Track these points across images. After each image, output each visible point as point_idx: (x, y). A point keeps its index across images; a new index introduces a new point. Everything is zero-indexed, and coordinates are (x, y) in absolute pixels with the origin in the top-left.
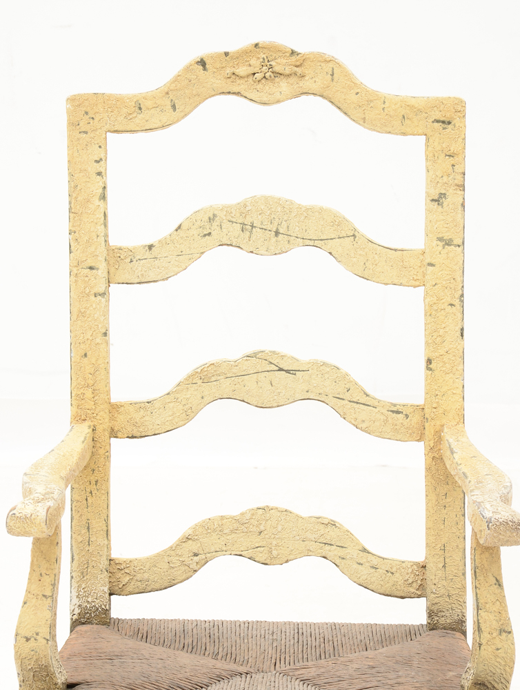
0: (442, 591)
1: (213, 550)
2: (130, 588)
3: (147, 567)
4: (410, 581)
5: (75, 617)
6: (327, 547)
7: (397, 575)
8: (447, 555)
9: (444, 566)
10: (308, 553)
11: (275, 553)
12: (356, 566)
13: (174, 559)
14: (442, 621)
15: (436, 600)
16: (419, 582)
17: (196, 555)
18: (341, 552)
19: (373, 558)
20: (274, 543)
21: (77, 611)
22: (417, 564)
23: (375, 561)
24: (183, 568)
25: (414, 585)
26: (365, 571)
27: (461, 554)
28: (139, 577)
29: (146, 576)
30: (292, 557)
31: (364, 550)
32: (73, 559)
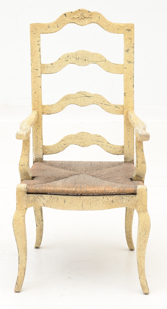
0: (128, 153)
1: (69, 143)
2: (48, 153)
3: (52, 148)
4: (120, 150)
5: (34, 160)
6: (99, 142)
7: (117, 149)
8: (129, 144)
9: (129, 147)
10: (94, 144)
11: (85, 144)
12: (106, 147)
13: (59, 146)
14: (128, 160)
15: (127, 155)
16: (122, 151)
17: (65, 144)
18: (102, 143)
19: (110, 145)
20: (85, 141)
21: (35, 159)
22: (122, 146)
23: (111, 146)
24: (62, 148)
25: (121, 151)
26: (108, 148)
27: (133, 143)
28: (50, 150)
29: (52, 150)
30: (89, 145)
31: (108, 143)
32: (33, 146)
